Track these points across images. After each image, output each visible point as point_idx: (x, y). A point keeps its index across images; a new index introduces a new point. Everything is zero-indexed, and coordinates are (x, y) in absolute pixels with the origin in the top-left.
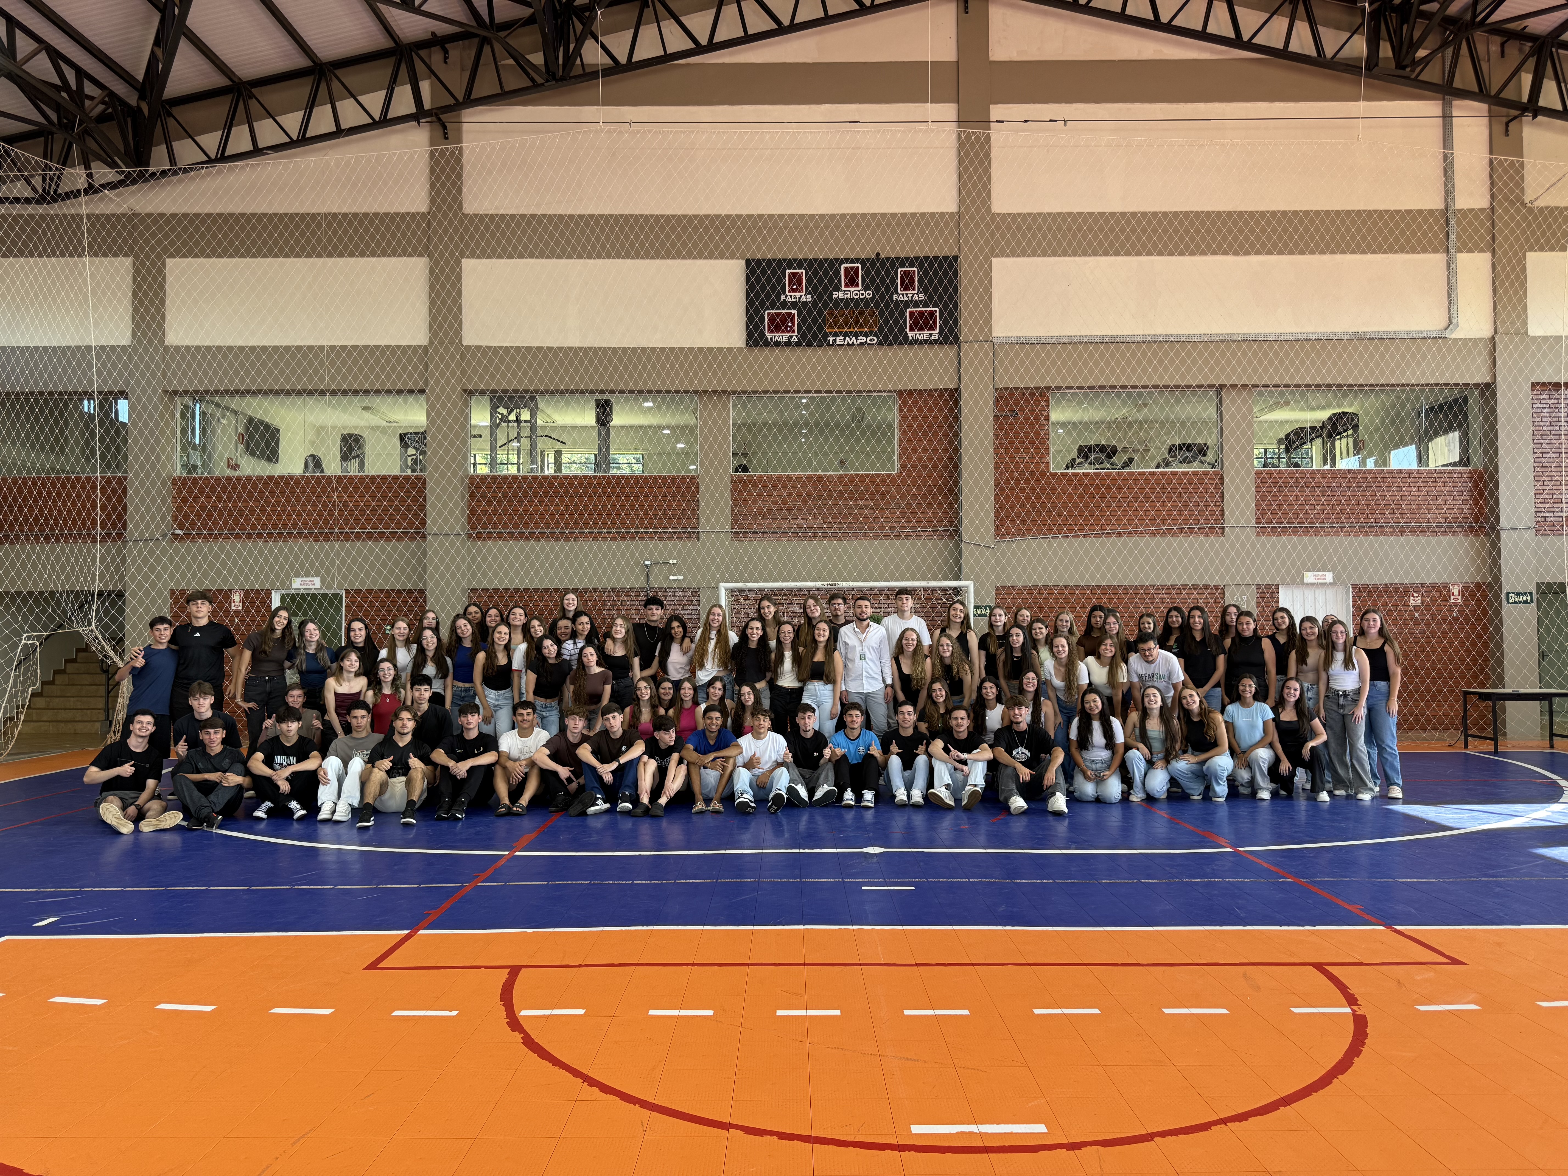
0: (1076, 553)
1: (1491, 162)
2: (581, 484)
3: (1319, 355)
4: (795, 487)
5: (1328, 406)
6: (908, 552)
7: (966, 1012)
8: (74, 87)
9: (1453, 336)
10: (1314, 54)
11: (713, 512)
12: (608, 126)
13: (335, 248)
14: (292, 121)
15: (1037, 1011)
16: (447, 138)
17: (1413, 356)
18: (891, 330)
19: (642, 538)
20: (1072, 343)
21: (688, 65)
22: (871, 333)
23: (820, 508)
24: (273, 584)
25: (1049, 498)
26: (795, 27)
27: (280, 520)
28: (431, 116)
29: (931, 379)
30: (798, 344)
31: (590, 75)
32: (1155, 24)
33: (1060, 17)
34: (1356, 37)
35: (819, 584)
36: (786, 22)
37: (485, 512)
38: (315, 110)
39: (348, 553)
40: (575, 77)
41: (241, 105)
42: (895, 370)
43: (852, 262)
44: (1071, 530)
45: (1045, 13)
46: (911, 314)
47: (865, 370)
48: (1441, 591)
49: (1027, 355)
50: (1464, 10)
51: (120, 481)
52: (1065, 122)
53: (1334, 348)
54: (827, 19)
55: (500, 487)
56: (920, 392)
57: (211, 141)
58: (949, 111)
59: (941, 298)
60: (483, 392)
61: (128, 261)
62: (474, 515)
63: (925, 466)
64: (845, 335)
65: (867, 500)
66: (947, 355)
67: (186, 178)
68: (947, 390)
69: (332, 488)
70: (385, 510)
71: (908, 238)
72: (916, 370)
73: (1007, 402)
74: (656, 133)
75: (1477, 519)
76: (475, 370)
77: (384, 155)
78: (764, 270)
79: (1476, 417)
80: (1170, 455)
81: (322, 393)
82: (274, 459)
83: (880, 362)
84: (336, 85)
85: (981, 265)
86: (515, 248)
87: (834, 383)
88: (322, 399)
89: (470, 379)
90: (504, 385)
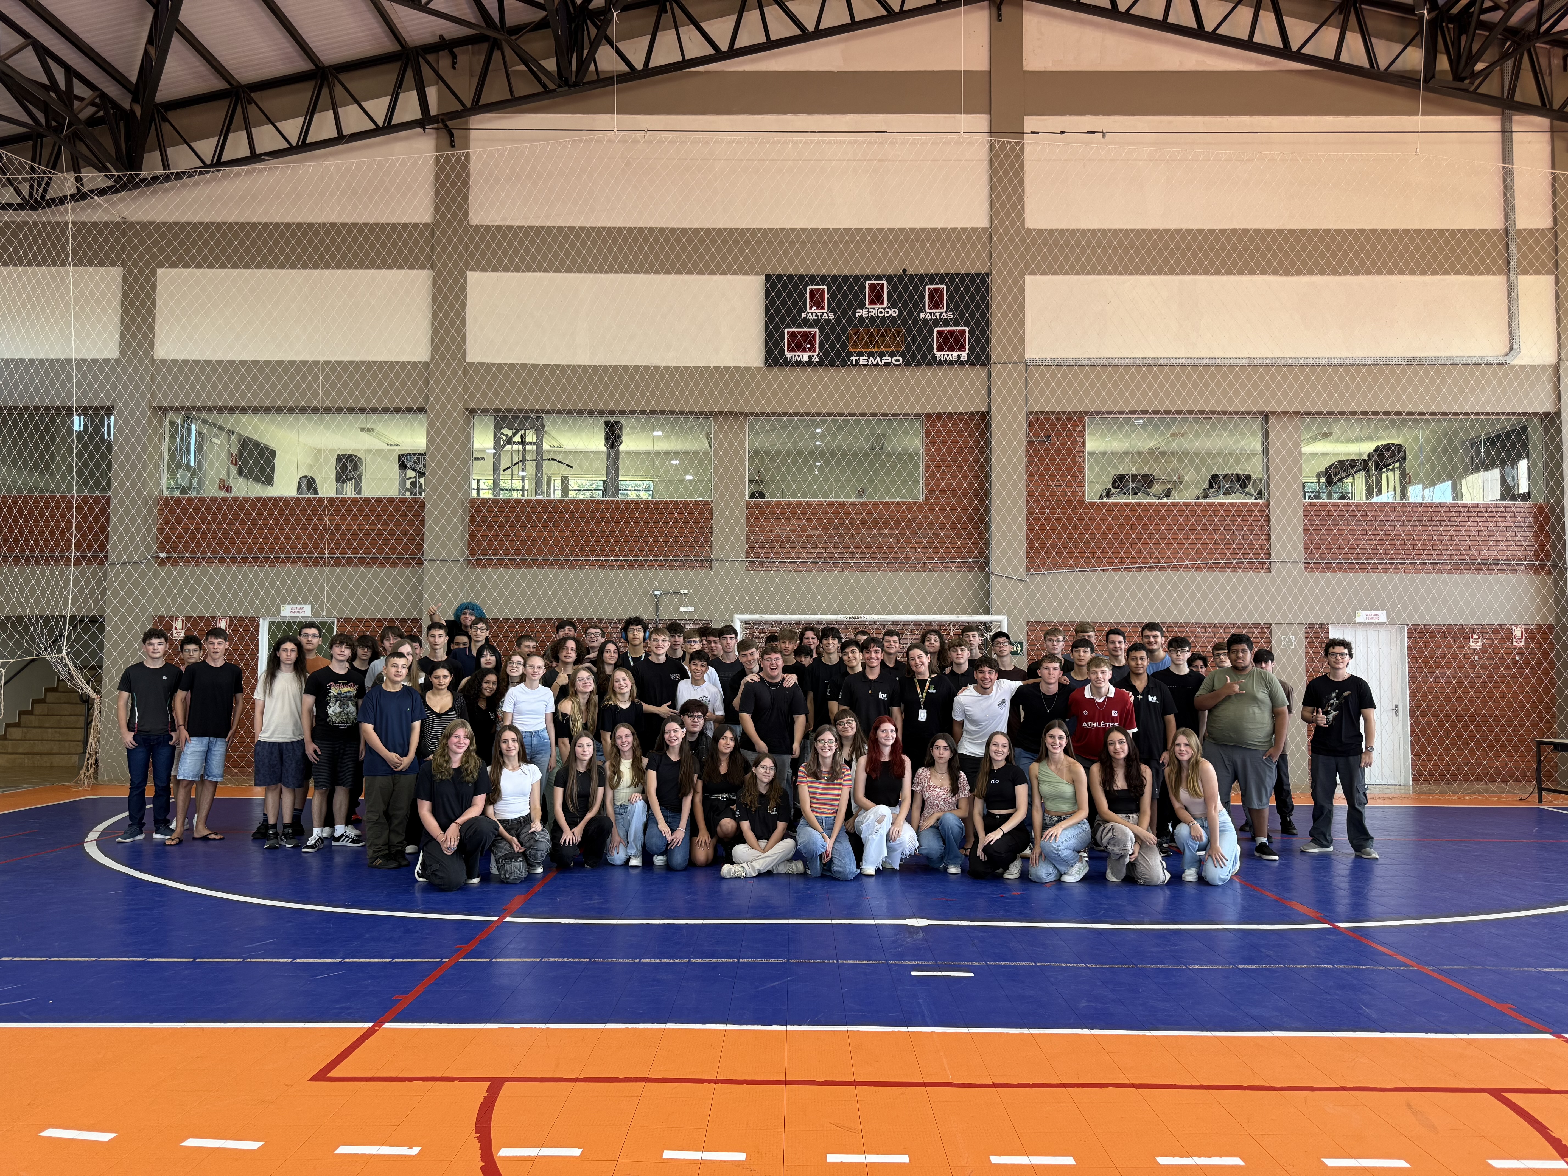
0: (1116, 587)
1: (1555, 179)
2: (587, 508)
3: (1375, 380)
4: (814, 514)
5: (1370, 438)
6: (936, 584)
7: (1070, 1161)
8: (63, 87)
9: (1515, 362)
10: (1366, 65)
11: (727, 539)
12: (623, 134)
13: (333, 257)
14: (292, 128)
15: (1162, 1161)
16: (453, 146)
17: (1478, 383)
18: (918, 349)
19: (651, 567)
20: (1112, 365)
21: (707, 72)
22: (897, 353)
23: (841, 537)
24: (259, 611)
25: (1087, 528)
26: (819, 34)
27: (267, 543)
28: (438, 122)
29: (961, 401)
30: (820, 364)
31: (605, 81)
32: (1199, 33)
33: (1097, 25)
34: (1409, 49)
35: (840, 617)
36: (811, 28)
37: (485, 536)
38: (316, 116)
39: (338, 579)
40: (589, 83)
41: (239, 110)
42: (923, 391)
43: (879, 277)
44: (1108, 563)
45: (1082, 22)
47: (891, 390)
48: (1503, 633)
49: (1064, 377)
50: (1527, 19)
53: (1393, 372)
54: (854, 25)
55: (501, 511)
56: (950, 415)
57: (207, 147)
58: (981, 122)
59: (971, 316)
60: (485, 411)
61: (117, 271)
62: (473, 540)
63: (954, 493)
64: (871, 354)
65: (892, 528)
66: (978, 376)
67: (179, 183)
68: (977, 413)
69: (324, 510)
70: (379, 534)
71: (938, 253)
72: (945, 392)
73: (1042, 426)
74: (672, 142)
75: (1536, 555)
76: (478, 387)
77: (387, 161)
78: (785, 286)
79: (1535, 447)
80: (1211, 486)
81: (316, 410)
82: (269, 481)
83: (907, 382)
84: (339, 90)
85: (1015, 282)
86: (522, 259)
87: (858, 405)
88: (315, 417)
89: (472, 396)
90: (509, 404)
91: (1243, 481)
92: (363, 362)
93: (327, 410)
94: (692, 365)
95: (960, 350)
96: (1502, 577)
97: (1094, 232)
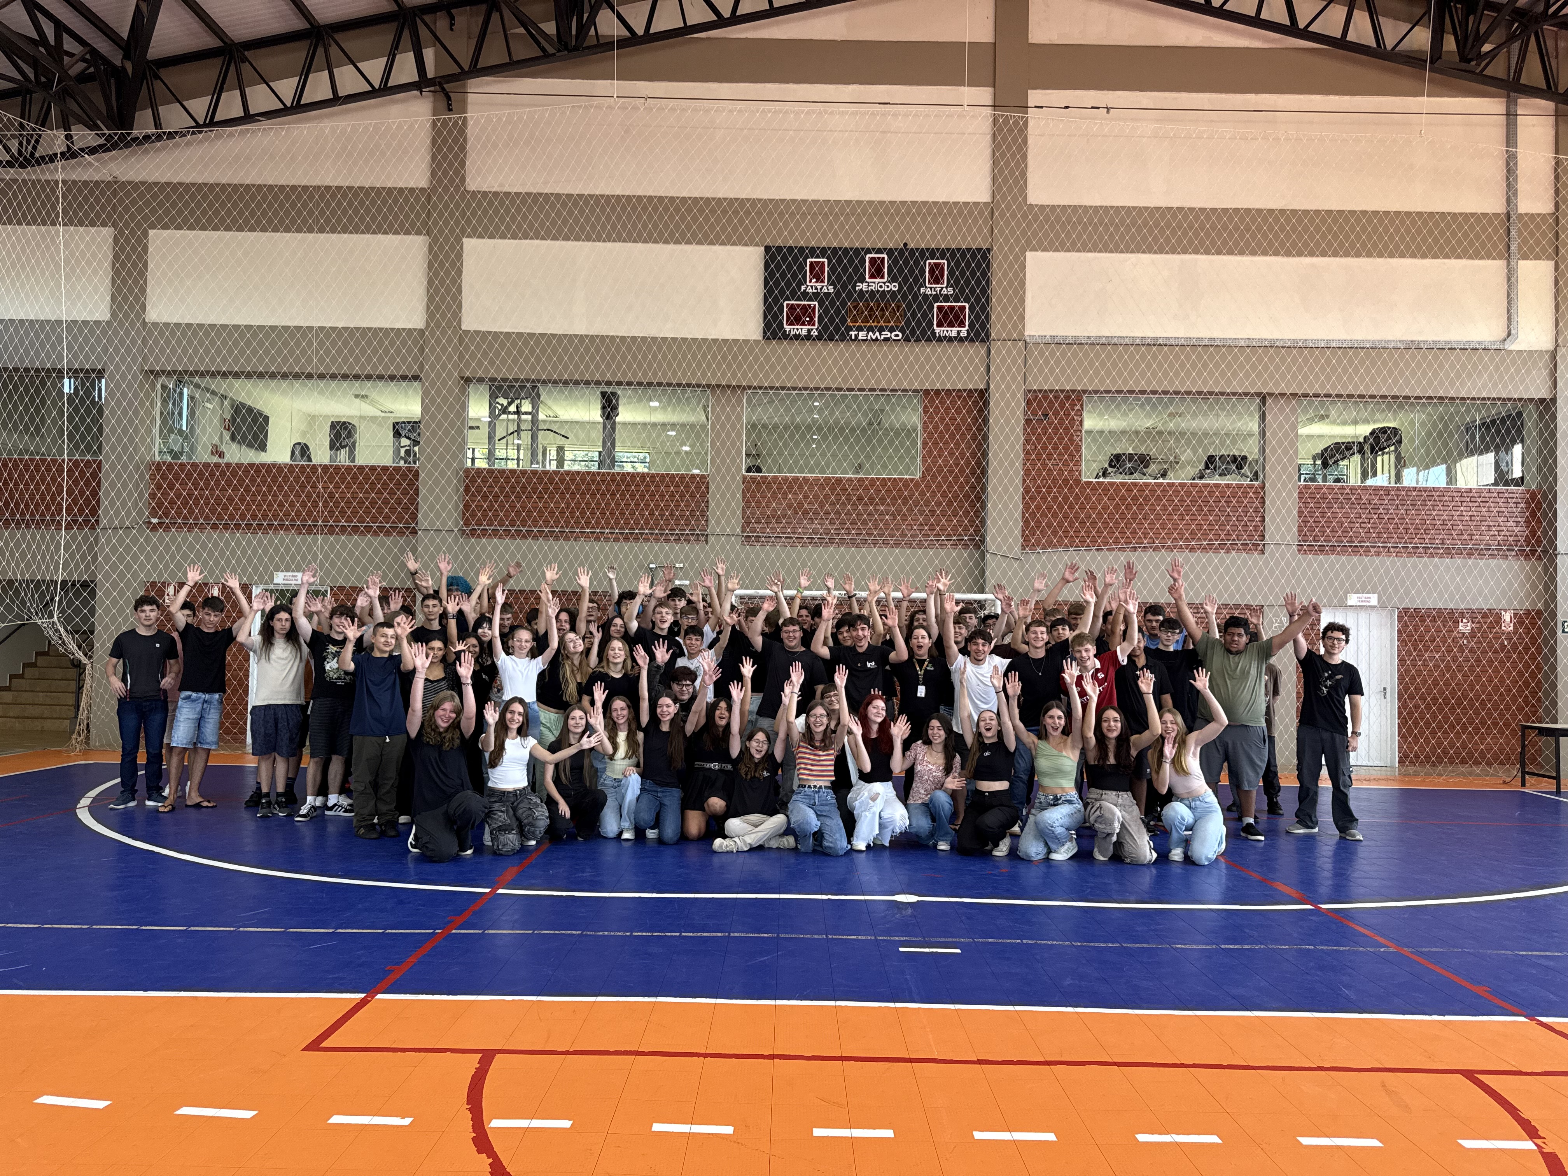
1: (1558, 163)
2: (583, 480)
3: (1373, 363)
4: (811, 489)
5: (1366, 421)
8: (53, 43)
9: (1512, 347)
10: (1373, 44)
11: (723, 513)
12: (623, 100)
13: (328, 222)
14: (287, 87)
16: (451, 110)
17: (1475, 366)
18: (918, 325)
19: (647, 540)
20: (1111, 344)
21: (709, 39)
22: (896, 328)
23: (838, 513)
24: (251, 578)
25: (1082, 508)
26: (823, 2)
27: (260, 510)
28: (435, 85)
29: (960, 378)
30: (819, 338)
31: (605, 46)
32: (1206, 8)
34: (1416, 28)
37: (479, 507)
38: (311, 76)
39: (332, 547)
40: (588, 48)
41: (232, 68)
42: (922, 367)
43: (879, 251)
44: (1102, 543)
47: (890, 366)
48: (1492, 617)
49: (1061, 356)
51: (92, 465)
52: (1108, 109)
53: (1391, 356)
55: (496, 482)
56: (948, 392)
57: (199, 106)
58: (984, 95)
59: (972, 292)
60: (480, 380)
61: (106, 231)
62: (467, 510)
63: (951, 471)
64: (870, 329)
65: (888, 505)
66: (977, 353)
67: (171, 143)
68: (976, 390)
69: (317, 478)
70: (373, 503)
71: (939, 228)
72: (944, 368)
73: (1040, 405)
74: (673, 109)
75: (1528, 542)
76: (473, 356)
77: (383, 124)
78: (784, 258)
79: (1529, 433)
80: (1207, 467)
81: (310, 376)
82: (263, 447)
83: (906, 358)
84: (334, 50)
85: (1017, 258)
86: (519, 227)
87: (857, 380)
88: (309, 383)
89: (467, 365)
90: (504, 373)
91: (1239, 462)
92: (357, 329)
93: (321, 376)
94: (690, 336)
95: (959, 326)
96: (1493, 563)
97: (1096, 209)
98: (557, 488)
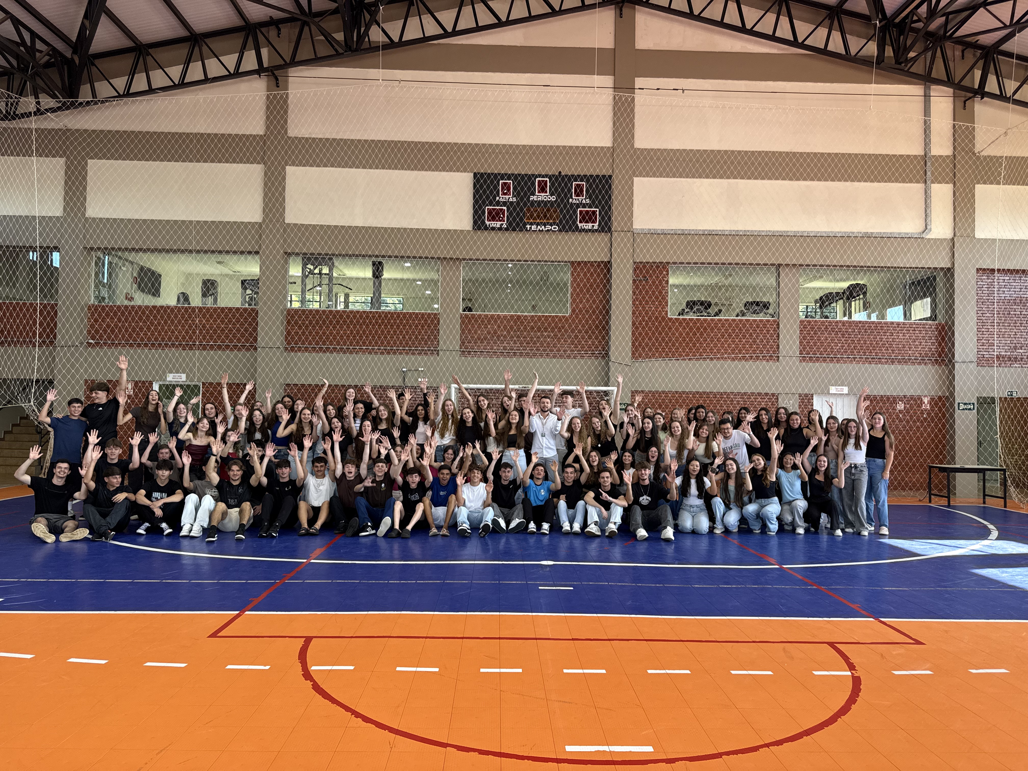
0: (684, 370)
1: (955, 127)
2: (361, 317)
3: (842, 246)
4: (502, 322)
5: (847, 279)
6: (575, 367)
7: (604, 671)
8: (29, 44)
9: (928, 237)
10: (844, 53)
11: (448, 337)
12: (385, 83)
13: (202, 156)
14: (175, 72)
15: (650, 671)
16: (278, 87)
17: (902, 249)
18: (567, 222)
19: (401, 353)
20: (684, 234)
21: (439, 44)
22: (554, 223)
23: (518, 337)
24: (154, 377)
25: (667, 334)
26: (509, 23)
27: (160, 335)
28: (268, 71)
29: (592, 255)
30: (507, 229)
31: (374, 48)
32: (742, 29)
33: (681, 22)
34: (870, 42)
35: (516, 387)
36: (504, 19)
37: (297, 333)
38: (191, 64)
39: (205, 358)
40: (364, 49)
41: (141, 59)
42: (569, 249)
43: (543, 177)
44: (680, 355)
45: (672, 20)
46: (581, 212)
47: (550, 248)
48: (918, 401)
49: (655, 241)
50: (939, 28)
51: (53, 307)
52: (683, 90)
53: (852, 242)
54: (531, 18)
55: (307, 317)
56: (586, 263)
57: (120, 83)
58: (608, 81)
59: (600, 202)
60: (297, 254)
61: (62, 161)
62: (289, 335)
63: (587, 311)
64: (538, 224)
65: (549, 332)
66: (604, 239)
67: (103, 106)
68: (603, 262)
69: (195, 315)
70: (230, 331)
71: (580, 163)
72: (583, 249)
73: (641, 271)
74: (416, 89)
75: (940, 355)
76: (293, 240)
77: (236, 96)
78: (485, 180)
79: (941, 289)
80: (746, 309)
81: (191, 252)
82: (157, 295)
83: (560, 242)
84: (205, 49)
85: (628, 181)
86: (321, 160)
87: (530, 256)
88: (190, 256)
89: (289, 246)
90: (312, 250)
91: (766, 305)
92: (221, 222)
93: (198, 252)
94: (427, 228)
96: (919, 367)
97: (675, 151)
98: (345, 322)
